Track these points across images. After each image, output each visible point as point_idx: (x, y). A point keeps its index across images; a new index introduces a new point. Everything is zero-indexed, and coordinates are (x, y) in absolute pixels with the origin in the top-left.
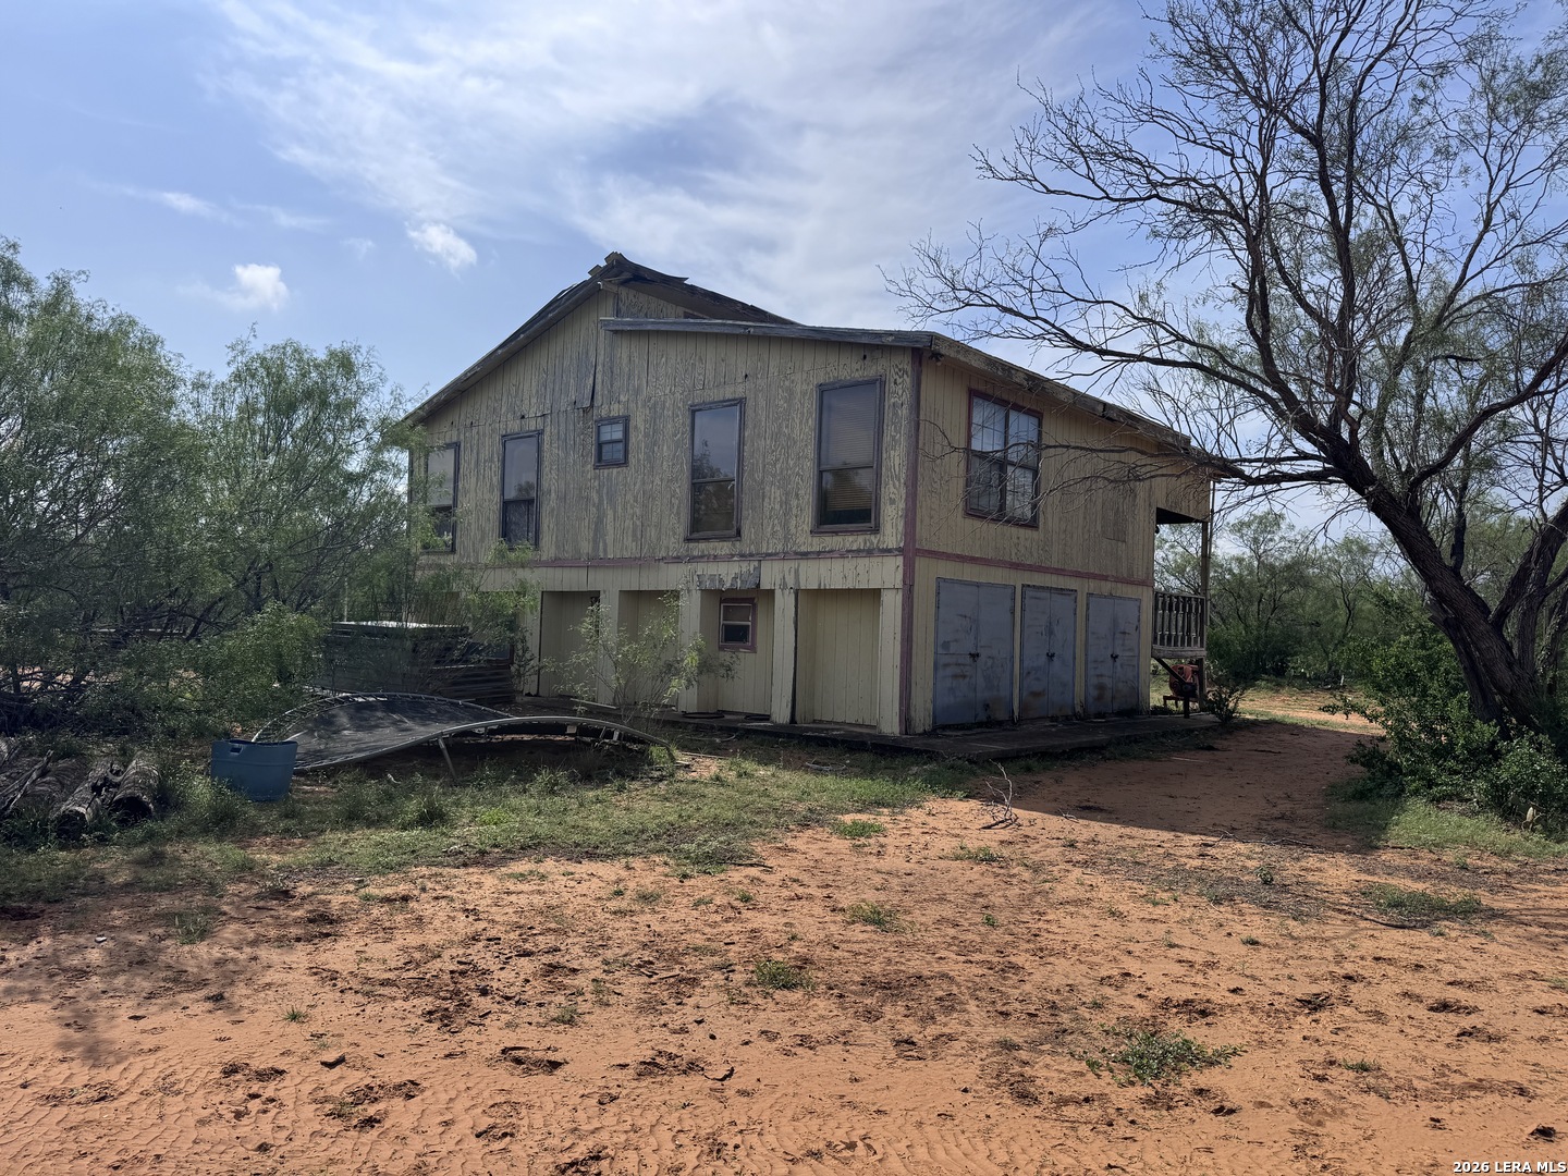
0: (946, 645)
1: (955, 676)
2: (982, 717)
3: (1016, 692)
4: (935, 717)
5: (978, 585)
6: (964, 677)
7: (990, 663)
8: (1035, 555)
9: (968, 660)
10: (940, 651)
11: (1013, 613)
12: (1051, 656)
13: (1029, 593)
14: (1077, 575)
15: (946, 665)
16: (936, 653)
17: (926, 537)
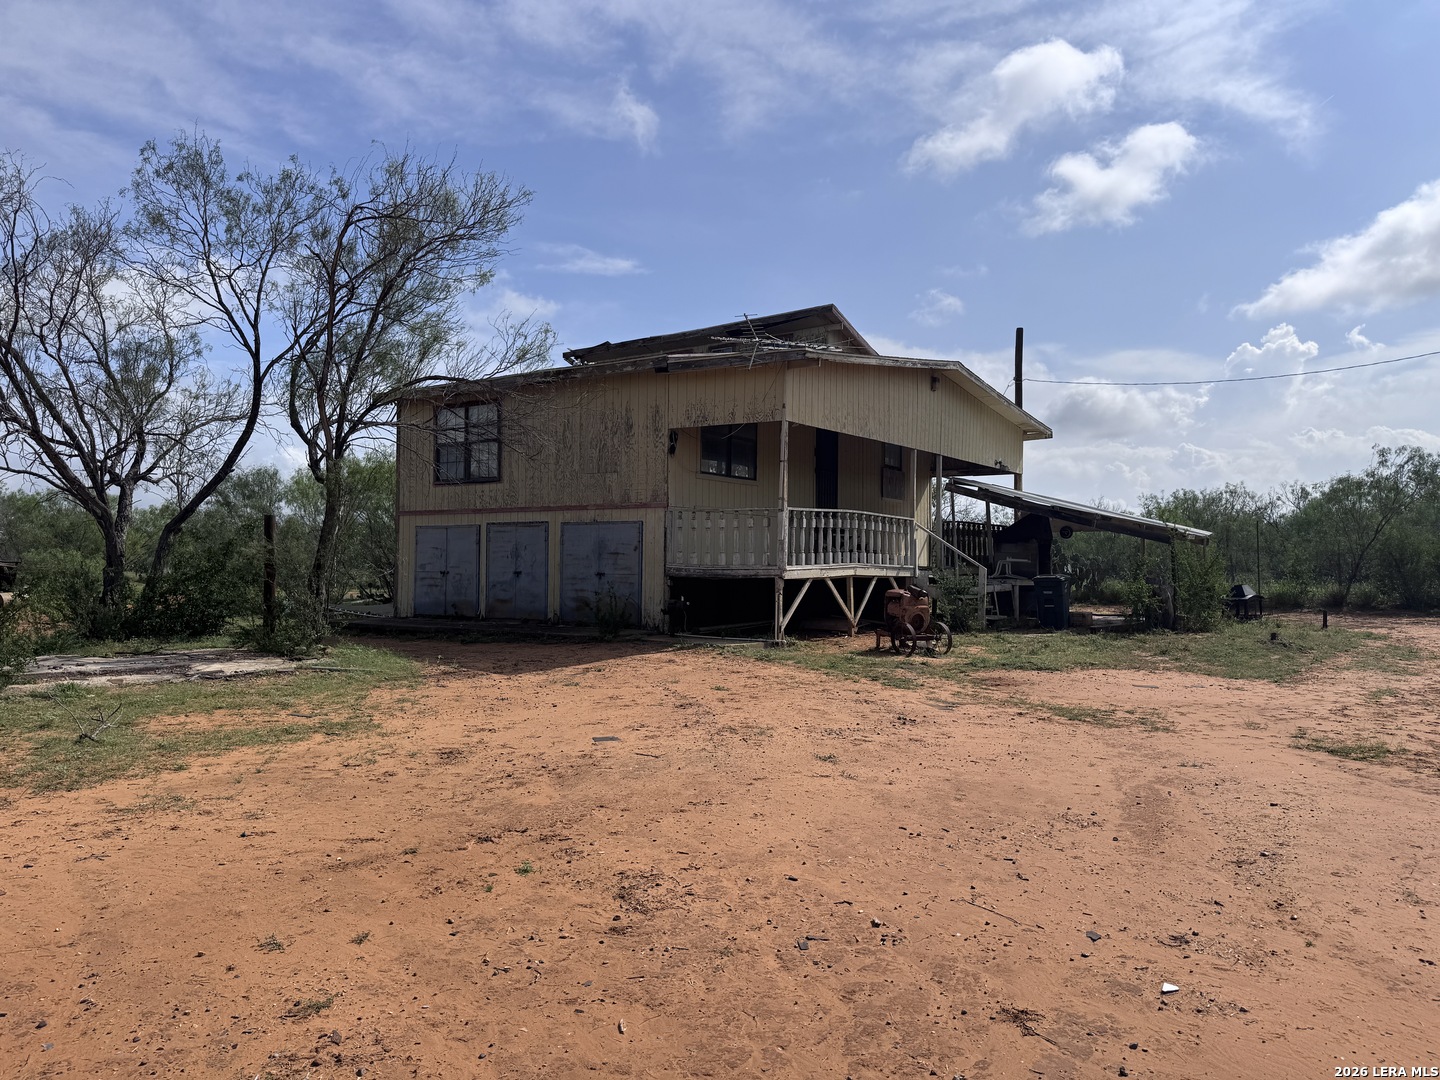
0: (423, 566)
1: (430, 586)
2: (451, 611)
3: (483, 597)
4: (415, 609)
5: (447, 528)
6: (437, 586)
7: (458, 577)
8: (500, 500)
9: (440, 575)
10: (418, 570)
11: (479, 543)
12: (518, 574)
13: (493, 528)
14: (548, 509)
15: (423, 579)
16: (416, 571)
17: (407, 502)
